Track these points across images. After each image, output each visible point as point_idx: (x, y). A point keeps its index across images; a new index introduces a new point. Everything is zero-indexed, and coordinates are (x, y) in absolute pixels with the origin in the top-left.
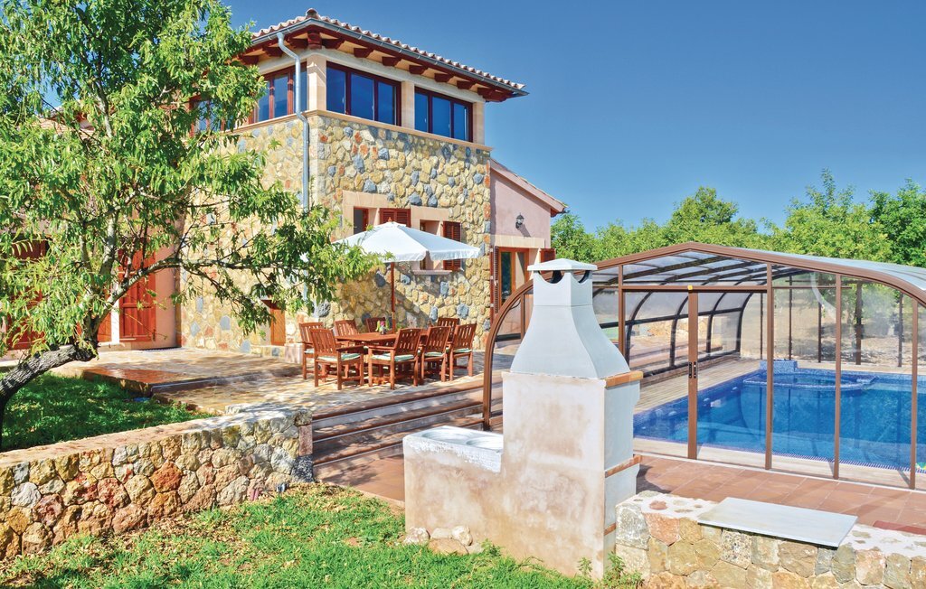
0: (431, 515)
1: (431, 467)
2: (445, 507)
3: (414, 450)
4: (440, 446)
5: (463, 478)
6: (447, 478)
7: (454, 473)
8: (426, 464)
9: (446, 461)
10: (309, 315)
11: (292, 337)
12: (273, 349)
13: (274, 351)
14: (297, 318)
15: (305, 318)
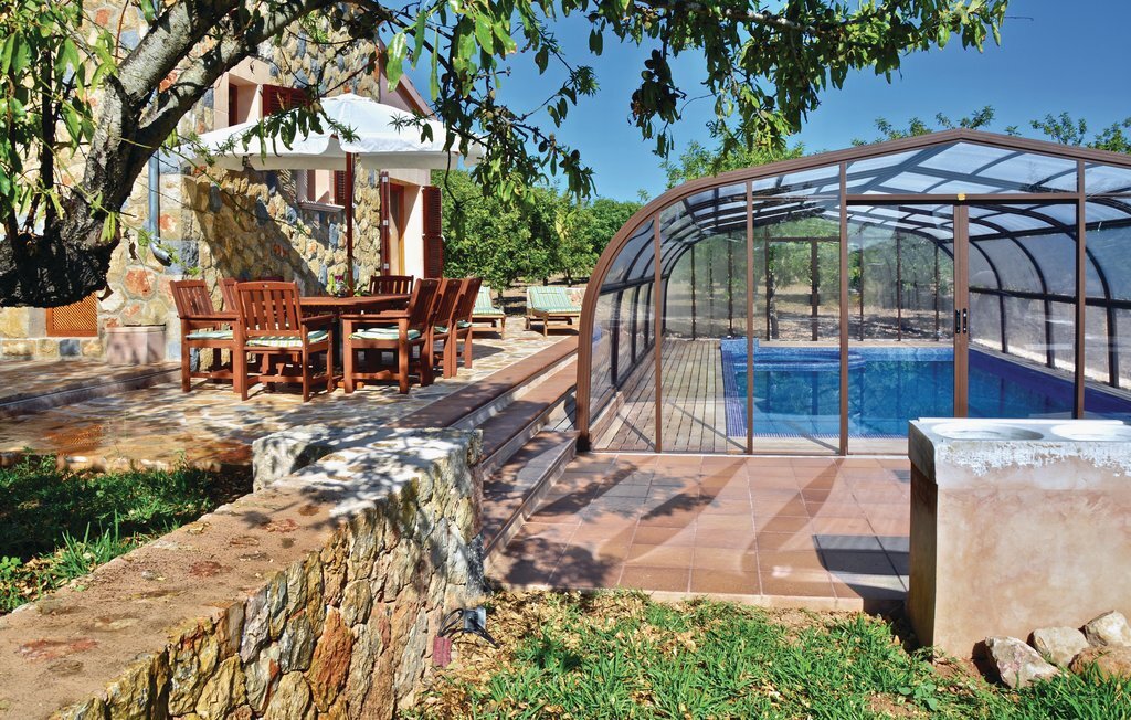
0: (1014, 604)
1: (1019, 501)
2: (1056, 581)
3: (968, 469)
4: (1042, 451)
5: (1105, 512)
6: (1063, 518)
7: (1082, 505)
8: (1002, 496)
9: (1061, 482)
10: (157, 270)
11: (112, 316)
12: (61, 344)
13: (65, 348)
14: (128, 278)
15: (149, 277)
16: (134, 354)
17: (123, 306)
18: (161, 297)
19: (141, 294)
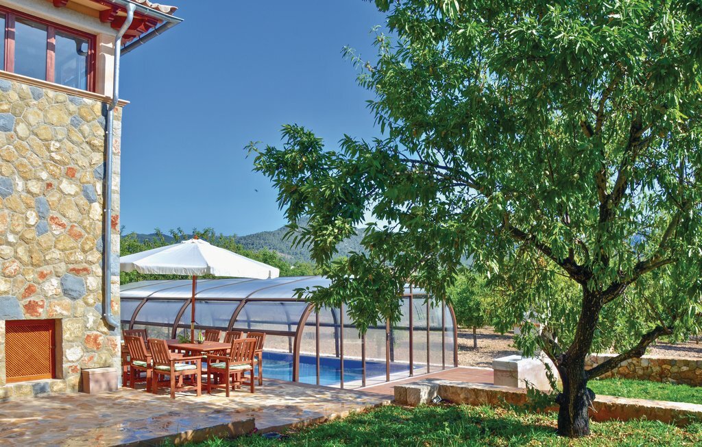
10: (105, 333)
11: (75, 364)
12: (34, 386)
13: (37, 388)
14: (86, 339)
15: (100, 338)
16: (108, 384)
17: (82, 357)
18: (107, 350)
19: (95, 349)
